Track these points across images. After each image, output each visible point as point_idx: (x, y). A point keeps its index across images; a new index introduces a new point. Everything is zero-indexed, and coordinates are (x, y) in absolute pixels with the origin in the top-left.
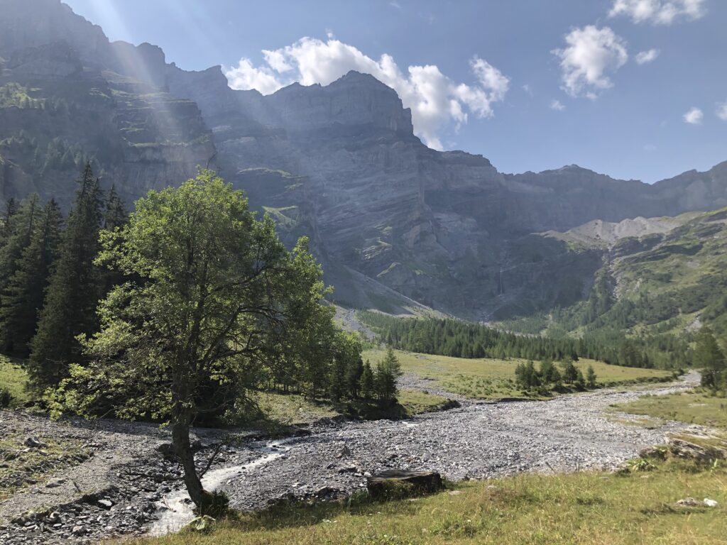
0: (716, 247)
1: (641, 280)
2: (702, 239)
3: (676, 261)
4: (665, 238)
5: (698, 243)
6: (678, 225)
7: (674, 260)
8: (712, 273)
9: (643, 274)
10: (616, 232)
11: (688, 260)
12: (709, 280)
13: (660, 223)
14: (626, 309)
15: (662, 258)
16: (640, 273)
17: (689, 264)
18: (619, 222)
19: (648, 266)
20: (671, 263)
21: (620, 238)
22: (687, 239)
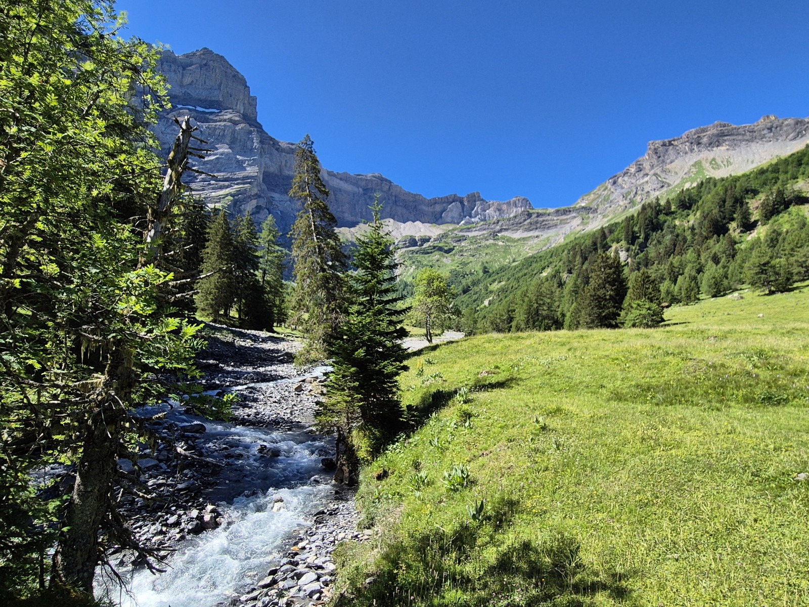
0: (461, 251)
1: (414, 267)
2: (454, 244)
3: (437, 257)
4: (432, 240)
5: (452, 247)
6: (442, 232)
7: (436, 256)
8: (457, 269)
9: (416, 263)
10: (402, 230)
11: (444, 257)
12: (455, 273)
13: (430, 228)
14: (402, 286)
15: (428, 253)
16: (413, 262)
17: (445, 260)
18: (404, 223)
19: (420, 257)
20: (434, 258)
21: (404, 235)
22: (445, 242)
